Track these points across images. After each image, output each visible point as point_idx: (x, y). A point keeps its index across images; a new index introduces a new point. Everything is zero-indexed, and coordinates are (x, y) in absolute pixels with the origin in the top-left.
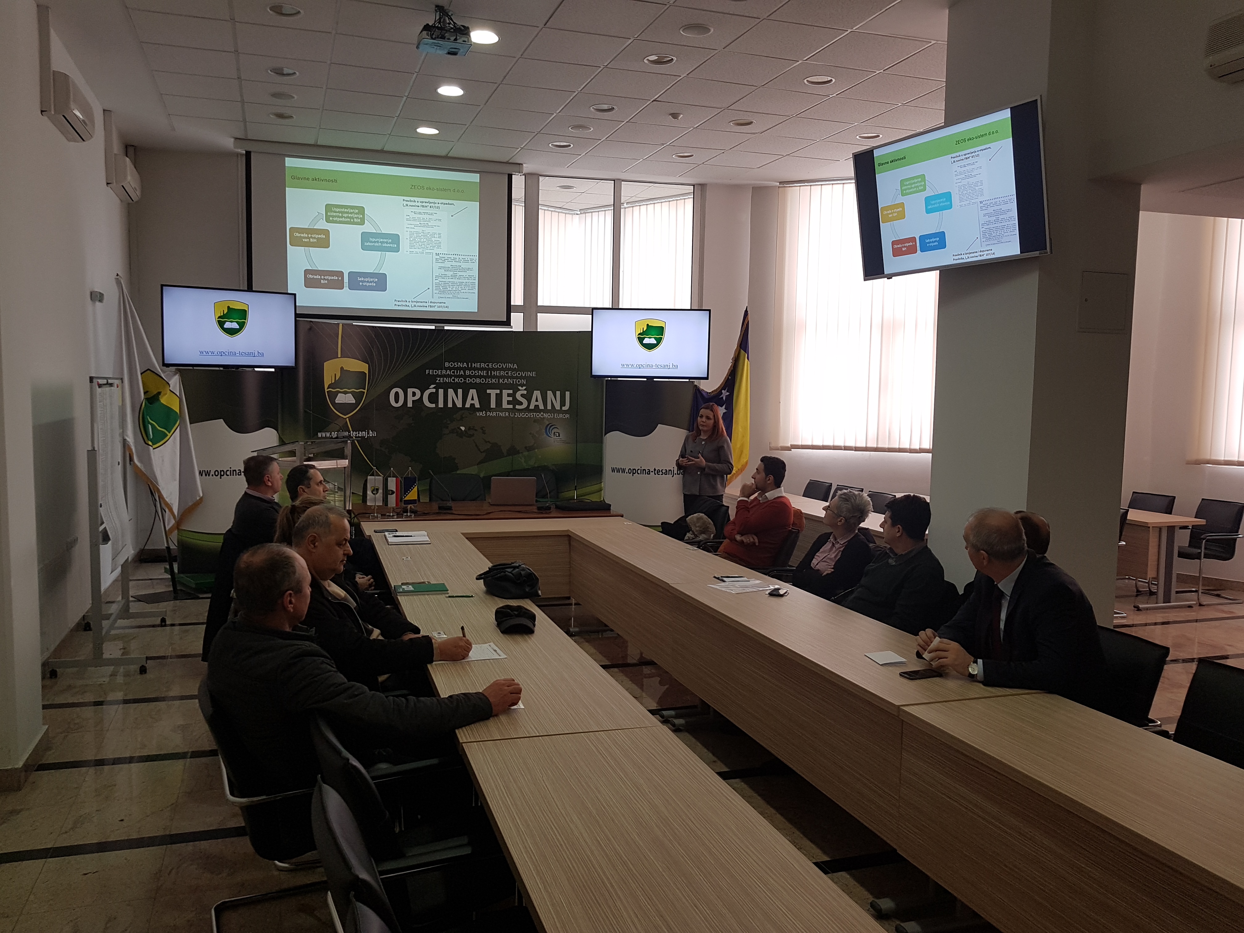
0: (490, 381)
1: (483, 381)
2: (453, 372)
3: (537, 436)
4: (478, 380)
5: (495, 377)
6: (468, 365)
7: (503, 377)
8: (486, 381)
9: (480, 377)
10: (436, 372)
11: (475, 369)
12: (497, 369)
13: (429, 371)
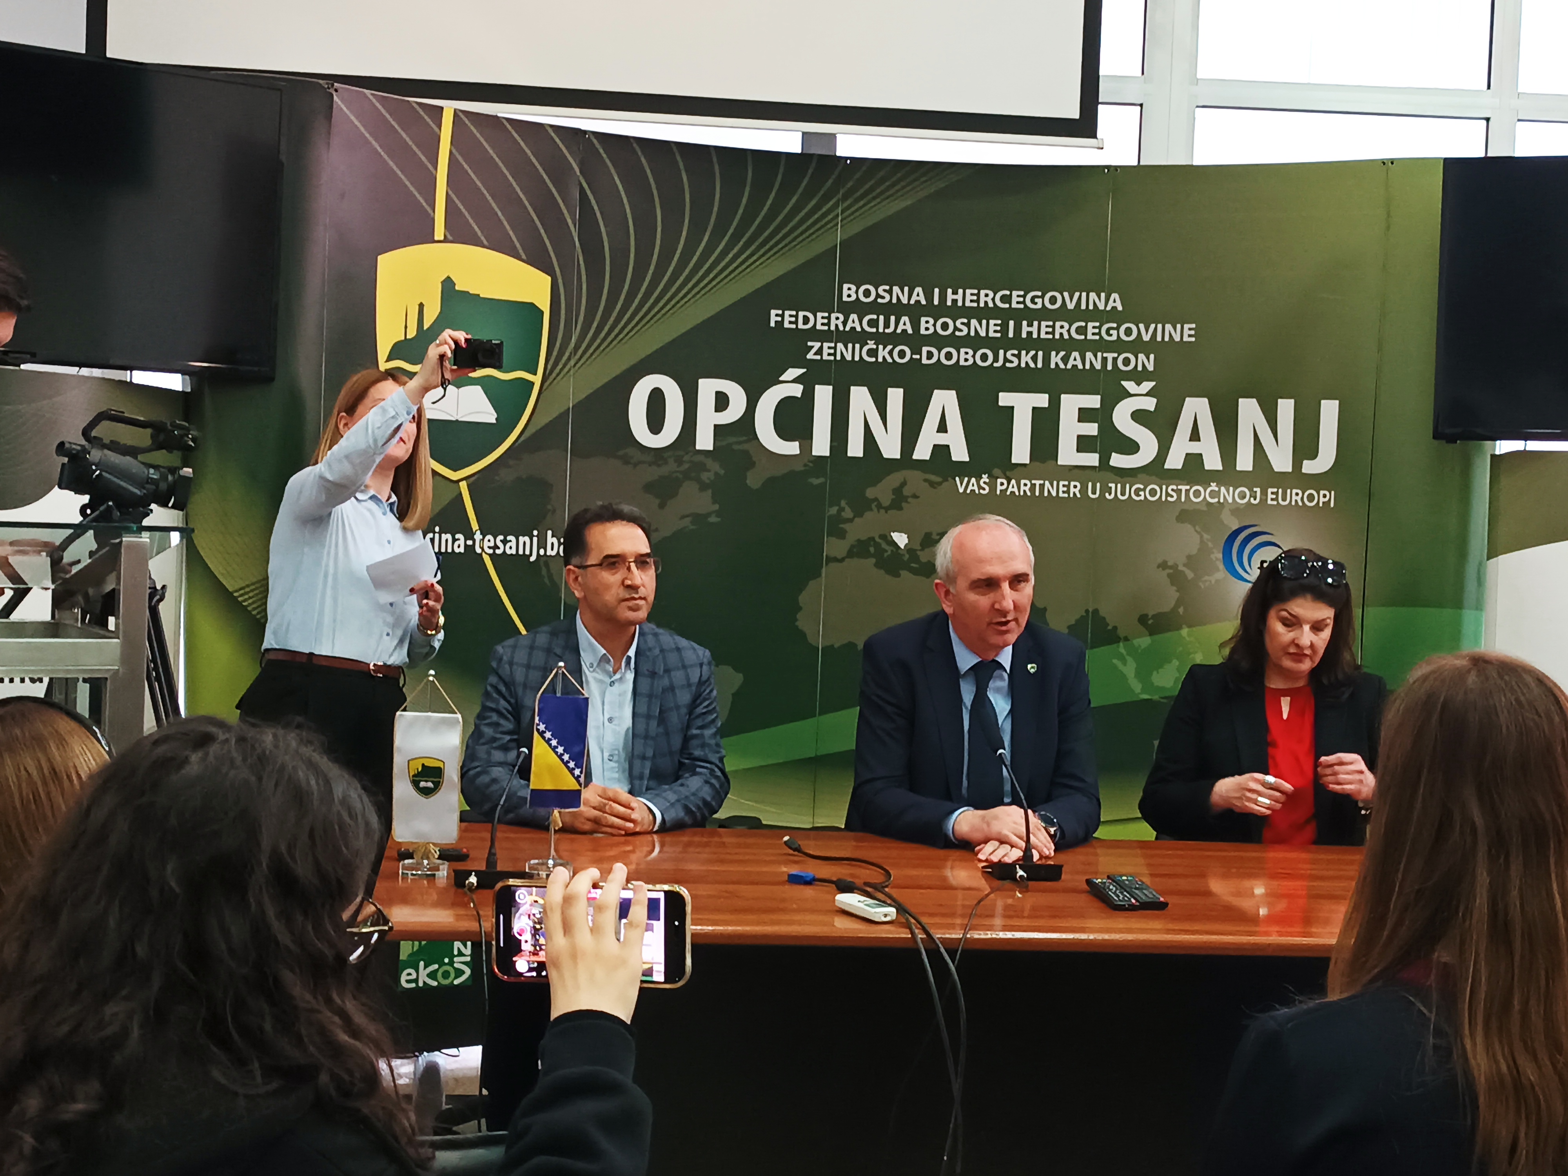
0: (1012, 359)
1: (984, 357)
2: (873, 323)
3: (1190, 575)
4: (966, 357)
5: (1031, 343)
6: (929, 296)
7: (1067, 345)
8: (996, 360)
9: (975, 342)
10: (806, 320)
11: (956, 311)
12: (1043, 314)
13: (782, 316)
